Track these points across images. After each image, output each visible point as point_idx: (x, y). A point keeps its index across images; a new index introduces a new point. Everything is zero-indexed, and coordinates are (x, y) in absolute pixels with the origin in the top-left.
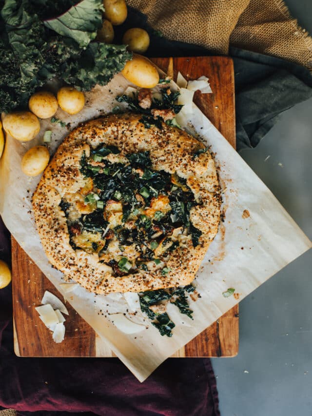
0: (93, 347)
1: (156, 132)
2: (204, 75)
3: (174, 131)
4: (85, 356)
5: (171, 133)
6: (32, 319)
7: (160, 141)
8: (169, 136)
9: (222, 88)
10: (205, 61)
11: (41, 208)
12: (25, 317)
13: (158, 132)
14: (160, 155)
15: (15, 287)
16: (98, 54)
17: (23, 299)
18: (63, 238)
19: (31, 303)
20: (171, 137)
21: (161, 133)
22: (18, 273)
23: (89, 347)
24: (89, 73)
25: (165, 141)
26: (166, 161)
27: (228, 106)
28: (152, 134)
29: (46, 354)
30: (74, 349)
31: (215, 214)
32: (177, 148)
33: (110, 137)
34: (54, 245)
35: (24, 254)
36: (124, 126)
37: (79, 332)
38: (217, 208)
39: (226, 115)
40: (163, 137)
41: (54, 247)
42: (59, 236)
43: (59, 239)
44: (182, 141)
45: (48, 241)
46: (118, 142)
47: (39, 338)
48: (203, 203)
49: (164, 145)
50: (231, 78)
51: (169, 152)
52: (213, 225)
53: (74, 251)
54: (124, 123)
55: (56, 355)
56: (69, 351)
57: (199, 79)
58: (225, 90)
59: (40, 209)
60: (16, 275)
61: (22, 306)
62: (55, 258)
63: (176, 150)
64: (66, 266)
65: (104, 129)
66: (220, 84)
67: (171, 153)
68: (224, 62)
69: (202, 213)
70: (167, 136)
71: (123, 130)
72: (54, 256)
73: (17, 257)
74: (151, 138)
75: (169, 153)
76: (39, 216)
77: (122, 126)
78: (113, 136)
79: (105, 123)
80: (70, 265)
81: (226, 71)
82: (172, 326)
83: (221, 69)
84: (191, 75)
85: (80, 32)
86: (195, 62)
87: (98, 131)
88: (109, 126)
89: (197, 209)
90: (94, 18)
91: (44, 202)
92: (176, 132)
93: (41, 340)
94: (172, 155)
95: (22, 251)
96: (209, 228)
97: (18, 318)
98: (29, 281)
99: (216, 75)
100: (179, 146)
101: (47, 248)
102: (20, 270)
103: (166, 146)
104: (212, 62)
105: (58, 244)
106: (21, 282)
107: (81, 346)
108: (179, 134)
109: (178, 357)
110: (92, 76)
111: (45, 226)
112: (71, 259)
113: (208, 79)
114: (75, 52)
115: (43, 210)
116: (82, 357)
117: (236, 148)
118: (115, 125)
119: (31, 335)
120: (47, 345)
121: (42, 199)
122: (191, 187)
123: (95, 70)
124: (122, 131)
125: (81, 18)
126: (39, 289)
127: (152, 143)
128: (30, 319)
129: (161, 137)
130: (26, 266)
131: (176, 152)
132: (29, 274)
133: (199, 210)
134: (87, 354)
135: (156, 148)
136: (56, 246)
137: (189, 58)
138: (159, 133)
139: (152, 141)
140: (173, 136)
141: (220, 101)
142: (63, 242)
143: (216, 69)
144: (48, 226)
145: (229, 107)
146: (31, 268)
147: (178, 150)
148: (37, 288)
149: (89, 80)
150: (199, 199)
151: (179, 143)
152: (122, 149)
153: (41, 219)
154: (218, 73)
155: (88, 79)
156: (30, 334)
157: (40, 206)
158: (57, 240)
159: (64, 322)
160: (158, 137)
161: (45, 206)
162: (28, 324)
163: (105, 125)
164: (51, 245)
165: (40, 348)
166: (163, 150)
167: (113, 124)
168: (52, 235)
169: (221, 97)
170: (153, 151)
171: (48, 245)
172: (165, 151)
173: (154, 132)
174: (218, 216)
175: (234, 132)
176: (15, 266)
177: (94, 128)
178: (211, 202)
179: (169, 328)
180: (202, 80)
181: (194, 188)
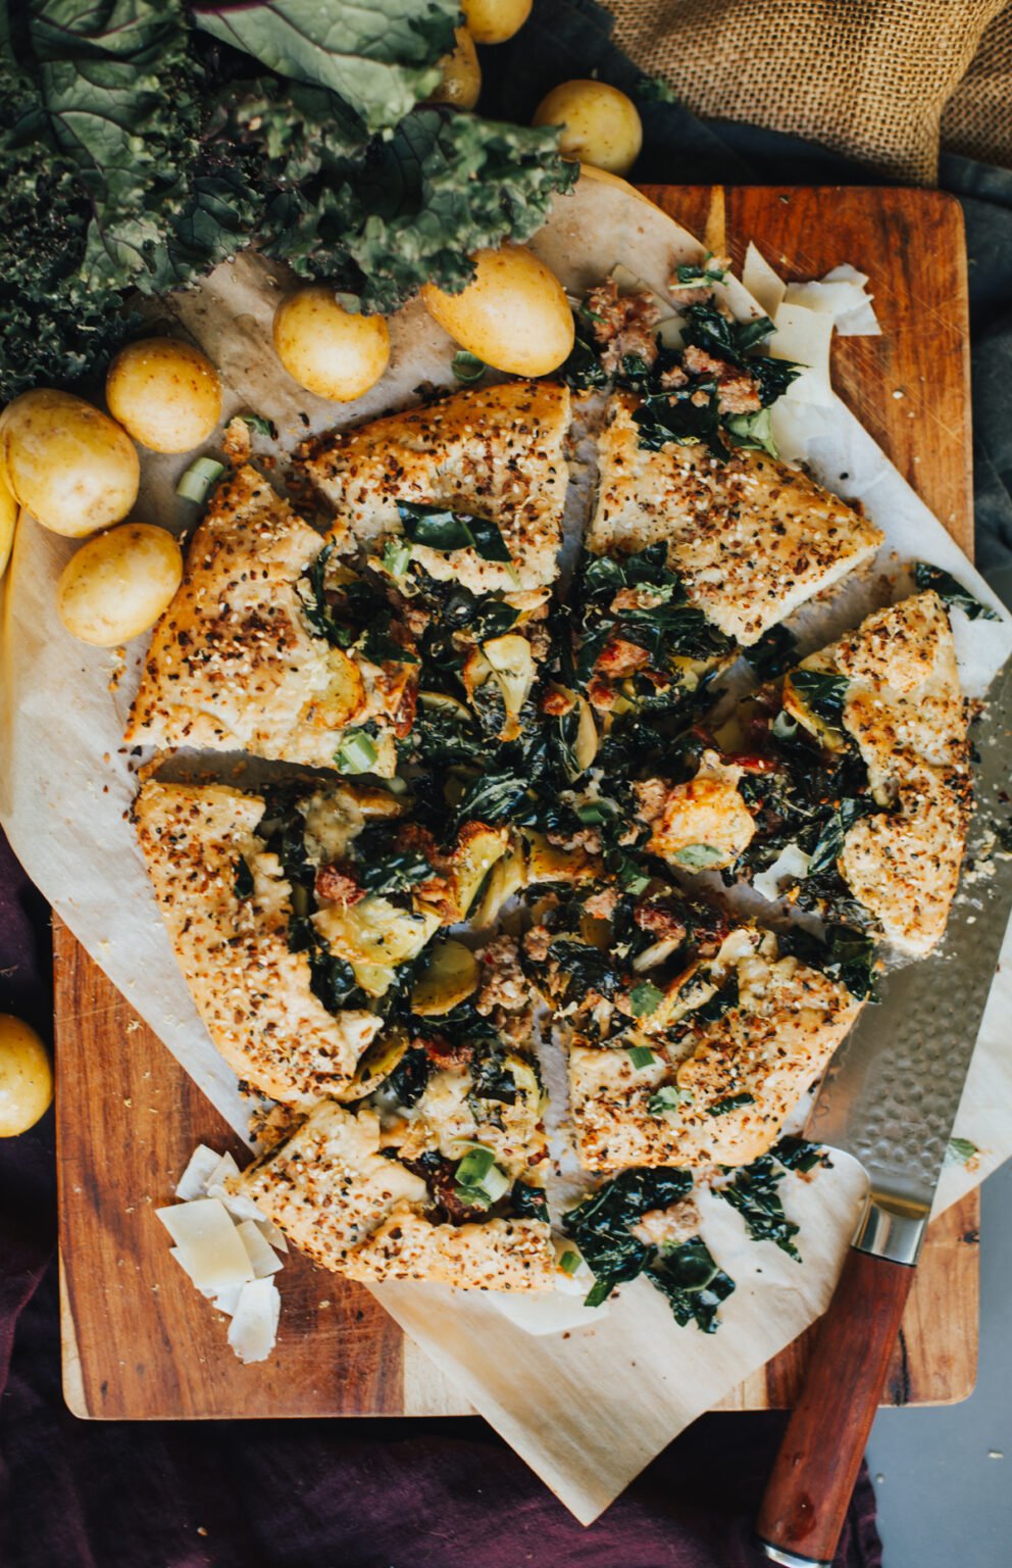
0: (394, 1373)
1: (687, 466)
2: (849, 262)
3: (760, 467)
4: (359, 1410)
5: (744, 472)
6: (139, 1261)
7: (702, 505)
8: (738, 487)
9: (920, 317)
10: (852, 205)
11: (179, 847)
12: (109, 1254)
13: (693, 468)
14: (703, 562)
15: (66, 1128)
16: (437, 157)
17: (102, 1179)
18: (282, 968)
19: (133, 1192)
20: (748, 491)
21: (706, 473)
22: (82, 1069)
23: (377, 1375)
24: (399, 234)
25: (724, 506)
26: (728, 588)
27: (942, 391)
28: (672, 476)
29: (198, 1406)
30: (314, 1386)
31: (944, 856)
32: (774, 536)
33: (459, 485)
34: (247, 998)
35: (108, 989)
36: (515, 436)
37: (336, 1314)
38: (955, 831)
39: (935, 426)
40: (716, 488)
41: (247, 1008)
42: (264, 961)
43: (265, 974)
44: (792, 509)
45: (219, 985)
46: (495, 503)
47: (167, 1342)
48: (898, 807)
49: (719, 522)
50: (954, 275)
51: (739, 550)
52: (933, 899)
53: (333, 1020)
54: (514, 425)
55: (240, 1411)
56: (293, 1389)
57: (830, 276)
58: (933, 326)
59: (173, 854)
60: (71, 1076)
61: (98, 1209)
62: (254, 1053)
63: (766, 543)
64: (301, 1084)
65: (432, 452)
66: (911, 300)
67: (747, 554)
68: (926, 213)
69: (893, 851)
70: (729, 483)
71: (513, 452)
72: (250, 1045)
73: (77, 1001)
74: (668, 492)
75: (739, 555)
76: (172, 881)
77: (507, 436)
78: (469, 479)
79: (433, 428)
80: (321, 1077)
81: (934, 252)
82: (724, 1288)
83: (917, 239)
84: (798, 258)
85: (370, 64)
86: (813, 206)
87: (407, 460)
88: (455, 438)
89: (874, 831)
90: (425, 8)
91: (187, 822)
92: (767, 469)
93: (178, 1350)
94: (750, 565)
95: (99, 979)
96: (916, 909)
97: (80, 1257)
98: (127, 1103)
99: (898, 264)
100: (780, 529)
101: (218, 1015)
102: (91, 1056)
103: (726, 526)
104: (882, 212)
105: (265, 996)
106: (95, 1104)
107: (341, 1373)
108: (777, 477)
109: (739, 1408)
110: (410, 249)
111: (199, 921)
112: (323, 1053)
113: (864, 279)
114: (339, 150)
115: (185, 855)
116: (348, 1414)
117: (972, 556)
118: (479, 436)
119: (135, 1329)
120: (201, 1368)
121: (179, 809)
122: (859, 736)
123: (424, 224)
124: (505, 461)
125: (375, 9)
126: (168, 1138)
127: (667, 514)
128: (129, 1264)
129: (707, 488)
130: (113, 1038)
131: (769, 551)
132: (126, 1074)
133: (886, 835)
134: (366, 1403)
135: (686, 535)
136: (255, 1004)
137: (791, 190)
138: (697, 474)
139: (670, 504)
140: (755, 486)
141: (913, 369)
142: (284, 988)
143: (895, 240)
144: (212, 923)
145: (948, 395)
146: (138, 1051)
147: (775, 546)
148: (162, 1134)
149: (395, 267)
150: (887, 787)
151: (782, 517)
152: (514, 532)
153: (181, 896)
154: (903, 254)
155: (393, 260)
156: (130, 1327)
157: (173, 839)
158: (258, 978)
159: (277, 1274)
160: (694, 487)
161: (195, 838)
162: (122, 1282)
163: (435, 437)
164: (234, 1003)
165: (171, 1382)
166: (716, 544)
167: (468, 429)
168: (233, 960)
169: (915, 352)
170: (674, 545)
171: (218, 1004)
172: (722, 547)
173: (676, 466)
174: (953, 864)
175: (965, 497)
176: (68, 1040)
177: (393, 452)
178: (933, 804)
179: (709, 1297)
180: (841, 280)
181: (873, 741)
